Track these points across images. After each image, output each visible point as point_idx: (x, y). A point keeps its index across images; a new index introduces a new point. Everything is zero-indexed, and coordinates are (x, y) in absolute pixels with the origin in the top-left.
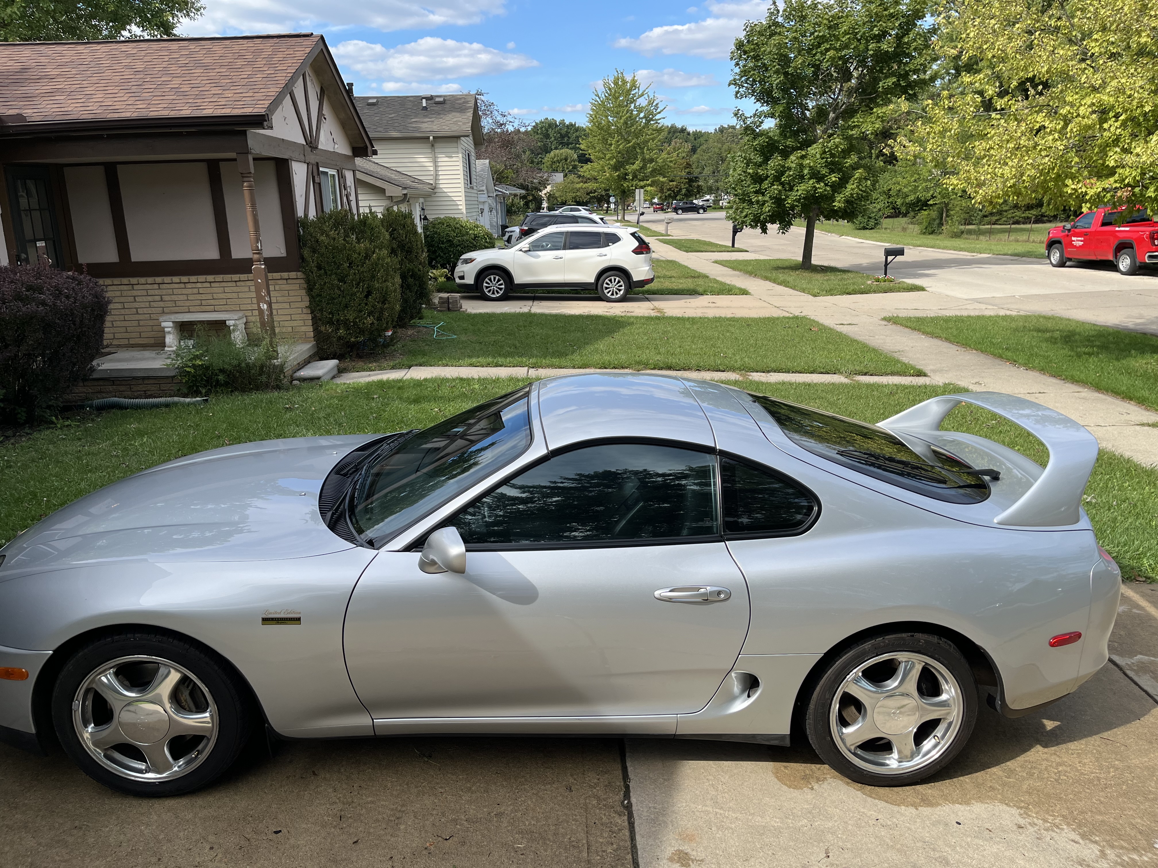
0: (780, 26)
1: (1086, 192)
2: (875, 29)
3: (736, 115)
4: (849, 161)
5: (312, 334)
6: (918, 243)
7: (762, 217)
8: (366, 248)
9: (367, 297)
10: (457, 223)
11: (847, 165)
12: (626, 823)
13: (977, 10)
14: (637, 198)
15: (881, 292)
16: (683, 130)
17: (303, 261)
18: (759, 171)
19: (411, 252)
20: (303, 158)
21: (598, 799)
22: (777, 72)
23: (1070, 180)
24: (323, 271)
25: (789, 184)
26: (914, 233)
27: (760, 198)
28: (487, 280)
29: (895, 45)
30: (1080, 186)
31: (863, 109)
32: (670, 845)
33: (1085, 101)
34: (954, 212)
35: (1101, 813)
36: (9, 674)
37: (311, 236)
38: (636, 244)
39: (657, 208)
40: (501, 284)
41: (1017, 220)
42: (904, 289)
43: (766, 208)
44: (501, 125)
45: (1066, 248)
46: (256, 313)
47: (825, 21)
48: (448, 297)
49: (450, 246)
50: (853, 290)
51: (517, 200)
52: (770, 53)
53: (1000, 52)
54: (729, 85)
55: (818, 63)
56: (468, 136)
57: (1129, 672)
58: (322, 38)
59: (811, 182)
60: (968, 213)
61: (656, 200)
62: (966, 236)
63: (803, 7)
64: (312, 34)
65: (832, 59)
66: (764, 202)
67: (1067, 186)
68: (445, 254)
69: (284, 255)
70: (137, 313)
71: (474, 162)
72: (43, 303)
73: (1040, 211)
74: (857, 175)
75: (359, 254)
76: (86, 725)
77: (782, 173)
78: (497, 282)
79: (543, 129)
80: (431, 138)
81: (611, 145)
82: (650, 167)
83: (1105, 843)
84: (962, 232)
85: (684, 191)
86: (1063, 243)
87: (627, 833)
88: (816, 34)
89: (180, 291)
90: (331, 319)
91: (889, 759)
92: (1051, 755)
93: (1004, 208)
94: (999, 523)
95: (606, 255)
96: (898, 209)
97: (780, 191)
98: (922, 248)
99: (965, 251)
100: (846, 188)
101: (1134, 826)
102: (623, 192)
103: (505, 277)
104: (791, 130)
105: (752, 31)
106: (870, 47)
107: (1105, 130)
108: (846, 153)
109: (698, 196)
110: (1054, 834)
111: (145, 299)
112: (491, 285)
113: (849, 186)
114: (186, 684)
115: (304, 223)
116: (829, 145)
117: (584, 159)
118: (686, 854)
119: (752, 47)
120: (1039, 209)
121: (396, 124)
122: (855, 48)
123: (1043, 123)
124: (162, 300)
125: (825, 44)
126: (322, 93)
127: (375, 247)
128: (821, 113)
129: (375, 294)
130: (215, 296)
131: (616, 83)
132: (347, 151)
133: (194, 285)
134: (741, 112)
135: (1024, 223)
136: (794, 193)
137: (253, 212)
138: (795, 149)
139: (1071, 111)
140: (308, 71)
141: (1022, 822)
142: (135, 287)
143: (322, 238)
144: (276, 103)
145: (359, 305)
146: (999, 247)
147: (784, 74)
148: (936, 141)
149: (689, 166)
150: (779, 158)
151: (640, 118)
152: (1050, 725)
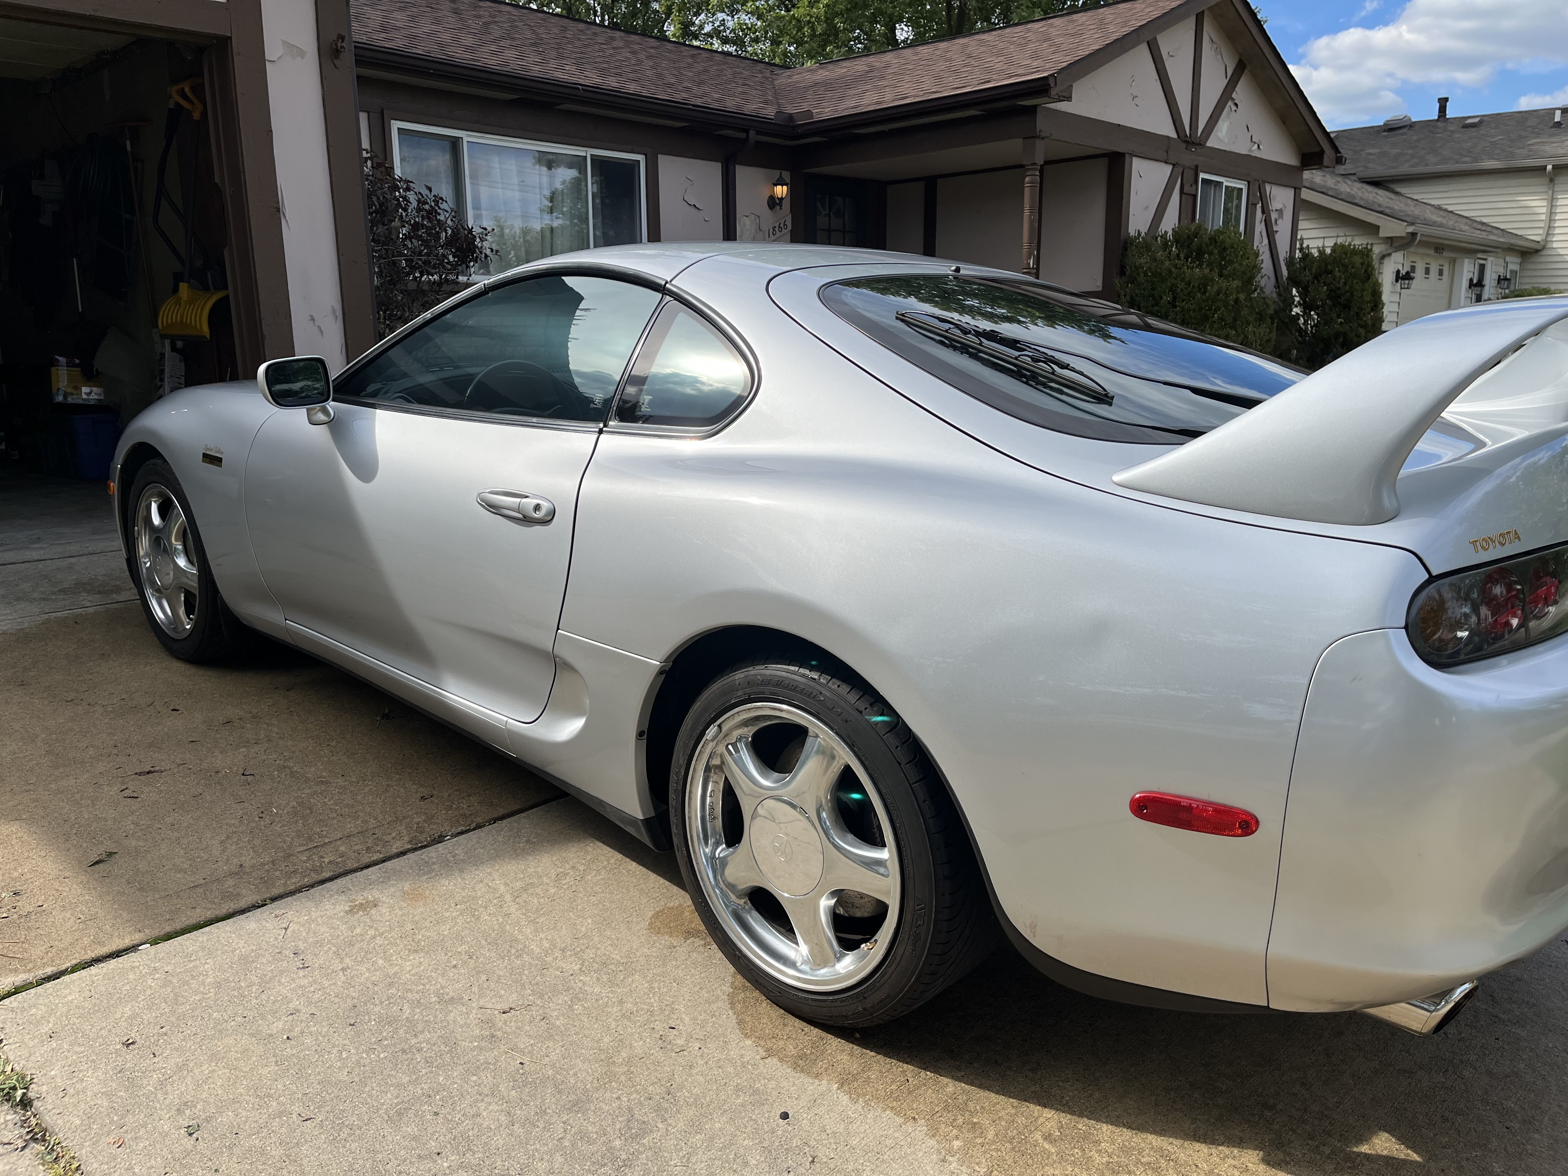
20: (1163, 155)
32: (384, 890)
80: (1549, 167)
118: (376, 906)
126: (1240, 68)
132: (1288, 159)
137: (1030, 216)
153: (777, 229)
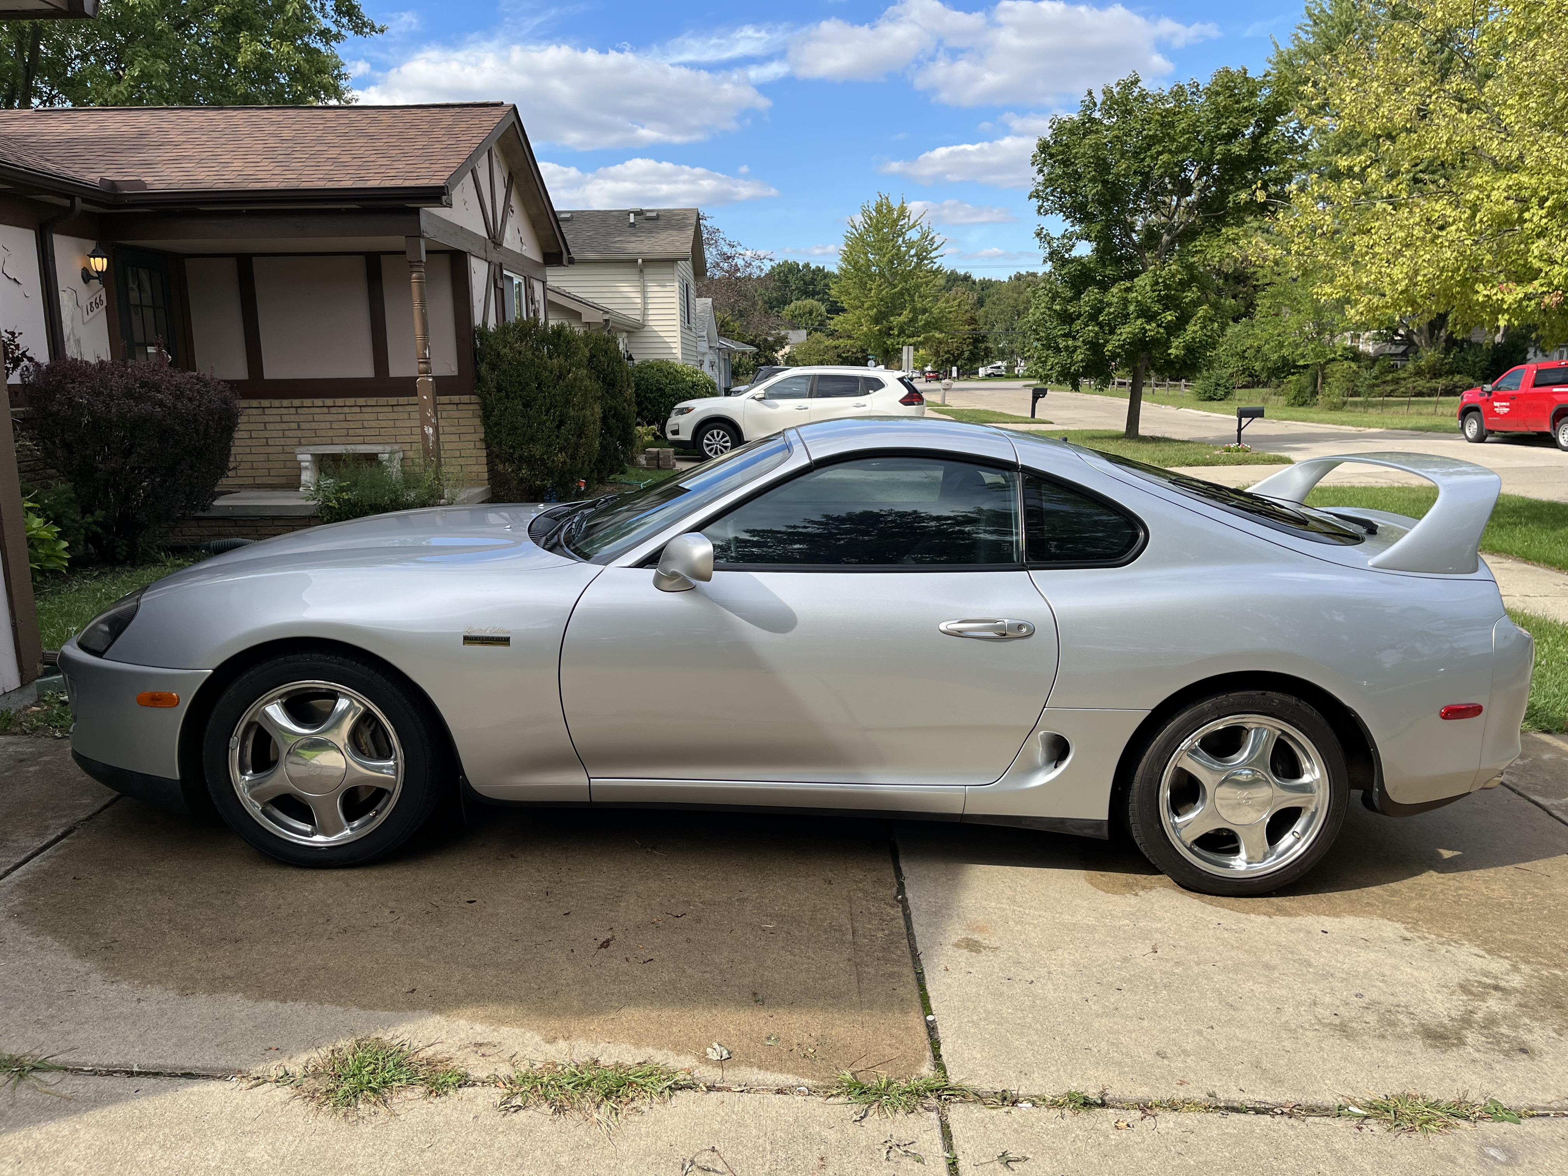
0: (1097, 123)
1: (1503, 299)
2: (1224, 126)
3: (1038, 235)
4: (1189, 294)
5: (486, 476)
6: (1284, 415)
7: (1073, 368)
8: (560, 365)
9: (558, 427)
10: (670, 368)
11: (1187, 300)
12: (901, 914)
13: (1354, 71)
14: (905, 357)
15: (1232, 464)
16: (967, 278)
17: (478, 382)
18: (1069, 307)
19: (613, 386)
20: (484, 254)
21: (865, 892)
22: (1093, 180)
23: (1481, 285)
24: (503, 394)
25: (1109, 325)
26: (1279, 404)
27: (1070, 343)
28: (708, 435)
29: (1250, 147)
30: (1495, 291)
31: (1208, 230)
32: (956, 933)
33: (1498, 184)
34: (1333, 379)
35: (1513, 933)
36: (158, 700)
37: (491, 348)
38: (906, 392)
39: (930, 377)
40: (727, 442)
41: (1420, 391)
42: (1264, 460)
43: (1079, 356)
44: (729, 258)
45: (1487, 417)
46: (418, 438)
47: (1157, 117)
48: (658, 452)
49: (661, 396)
50: (1195, 460)
51: (745, 360)
52: (1084, 155)
53: (1385, 120)
54: (1030, 198)
55: (1147, 170)
56: (686, 259)
57: (1555, 812)
58: (514, 108)
59: (1139, 322)
60: (1353, 381)
61: (928, 369)
62: (1349, 408)
63: (1127, 99)
64: (502, 103)
65: (1166, 164)
66: (1076, 348)
67: (1477, 292)
68: (653, 406)
69: (456, 373)
70: (267, 445)
71: (693, 301)
72: (161, 404)
73: (1452, 380)
74: (1201, 313)
75: (551, 372)
76: (243, 773)
77: (1100, 311)
78: (721, 439)
79: (782, 275)
80: (640, 261)
81: (870, 290)
82: (922, 319)
83: (1518, 959)
84: (1345, 403)
85: (967, 354)
86: (1482, 410)
87: (902, 922)
88: (1145, 132)
89: (321, 418)
90: (511, 455)
91: (1235, 860)
92: (1449, 880)
93: (1403, 376)
94: (1374, 566)
95: (864, 406)
96: (1257, 376)
97: (1097, 334)
98: (1289, 422)
99: (1349, 425)
100: (1185, 330)
101: (1557, 946)
102: (886, 352)
103: (733, 432)
104: (1111, 256)
105: (1060, 129)
106: (1218, 149)
107: (1526, 221)
108: (1184, 285)
109: (985, 362)
110: (1450, 948)
111: (278, 426)
112: (713, 442)
113: (1190, 328)
114: (367, 723)
115: (482, 333)
116: (1163, 273)
117: (836, 309)
118: (977, 942)
119: (1061, 149)
120: (1450, 377)
121: (595, 244)
122: (1196, 150)
123: (1444, 212)
124: (299, 428)
125: (1157, 146)
126: (511, 180)
127: (572, 365)
128: (1151, 236)
129: (569, 425)
130: (366, 424)
131: (878, 211)
132: (536, 257)
133: (339, 410)
134: (1045, 232)
135: (1429, 396)
136: (1115, 337)
137: (422, 310)
138: (1115, 281)
139: (1481, 196)
140: (495, 151)
141: (1408, 935)
142: (267, 411)
143: (505, 350)
144: (457, 176)
145: (549, 437)
146: (1396, 421)
147: (1102, 182)
148: (1304, 241)
149: (973, 321)
150: (1096, 291)
151: (910, 256)
152: (1447, 854)
153: (94, 305)
